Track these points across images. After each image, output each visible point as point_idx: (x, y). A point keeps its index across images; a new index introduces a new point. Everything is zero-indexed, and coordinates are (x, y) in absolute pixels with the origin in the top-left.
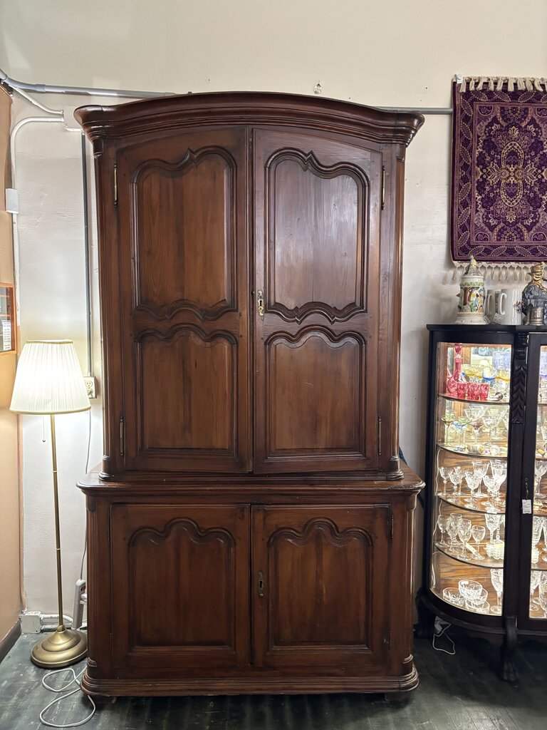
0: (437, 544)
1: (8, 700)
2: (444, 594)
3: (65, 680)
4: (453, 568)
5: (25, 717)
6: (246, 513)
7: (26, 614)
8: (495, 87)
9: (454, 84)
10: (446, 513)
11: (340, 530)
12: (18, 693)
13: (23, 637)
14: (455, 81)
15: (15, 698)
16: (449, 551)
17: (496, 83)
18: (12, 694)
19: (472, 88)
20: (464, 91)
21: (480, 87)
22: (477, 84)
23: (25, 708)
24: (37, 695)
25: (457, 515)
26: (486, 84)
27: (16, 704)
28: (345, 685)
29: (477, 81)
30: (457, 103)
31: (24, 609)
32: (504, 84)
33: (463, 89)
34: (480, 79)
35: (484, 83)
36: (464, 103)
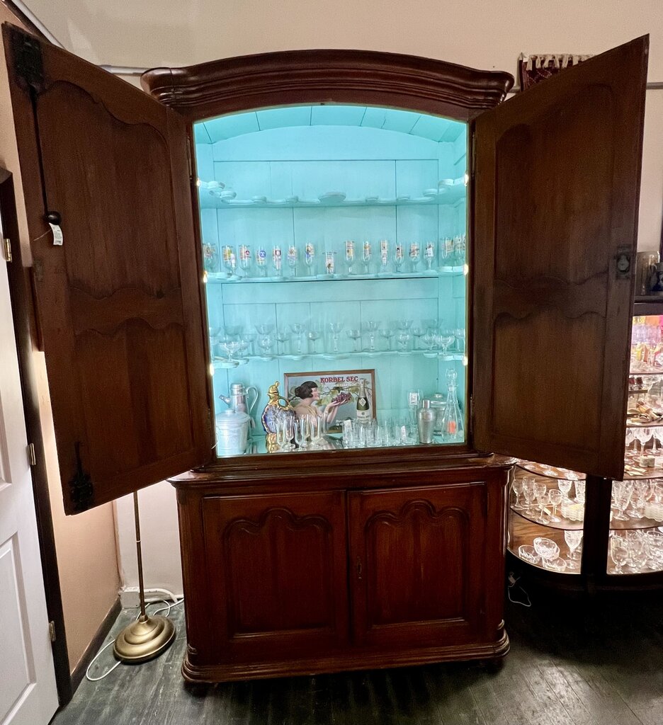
0: (512, 507)
1: (109, 690)
2: (520, 552)
3: (166, 661)
4: (525, 526)
5: (127, 712)
6: (343, 499)
7: (126, 591)
8: (561, 65)
9: (520, 62)
10: (519, 477)
11: (438, 510)
12: (119, 682)
13: (124, 612)
14: (521, 59)
15: (116, 688)
16: (526, 514)
17: (561, 61)
18: (113, 683)
19: (538, 66)
20: (531, 69)
21: (546, 64)
22: (543, 62)
23: (126, 700)
24: (138, 683)
25: (530, 479)
26: (551, 62)
27: (117, 697)
28: (443, 655)
29: (542, 59)
30: (524, 81)
31: (122, 586)
32: (569, 62)
33: (530, 67)
34: (545, 56)
35: (550, 61)
36: (531, 81)
